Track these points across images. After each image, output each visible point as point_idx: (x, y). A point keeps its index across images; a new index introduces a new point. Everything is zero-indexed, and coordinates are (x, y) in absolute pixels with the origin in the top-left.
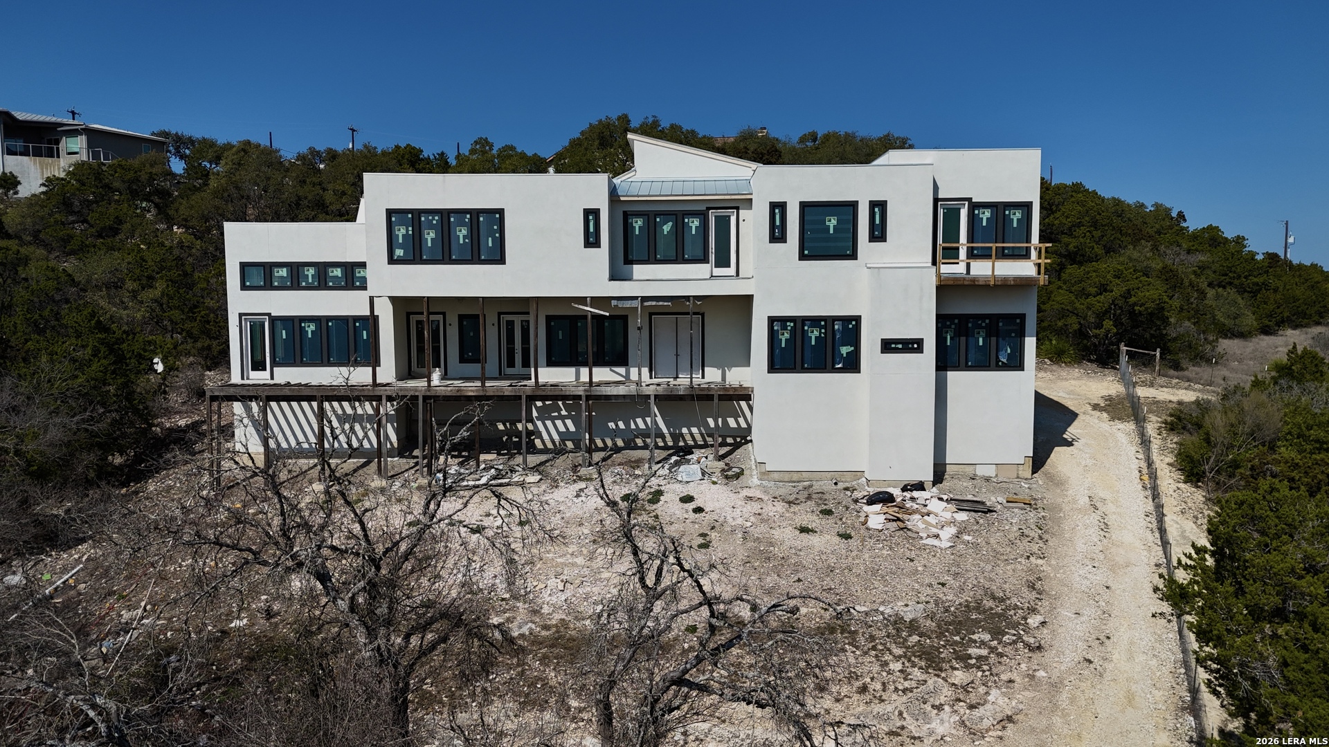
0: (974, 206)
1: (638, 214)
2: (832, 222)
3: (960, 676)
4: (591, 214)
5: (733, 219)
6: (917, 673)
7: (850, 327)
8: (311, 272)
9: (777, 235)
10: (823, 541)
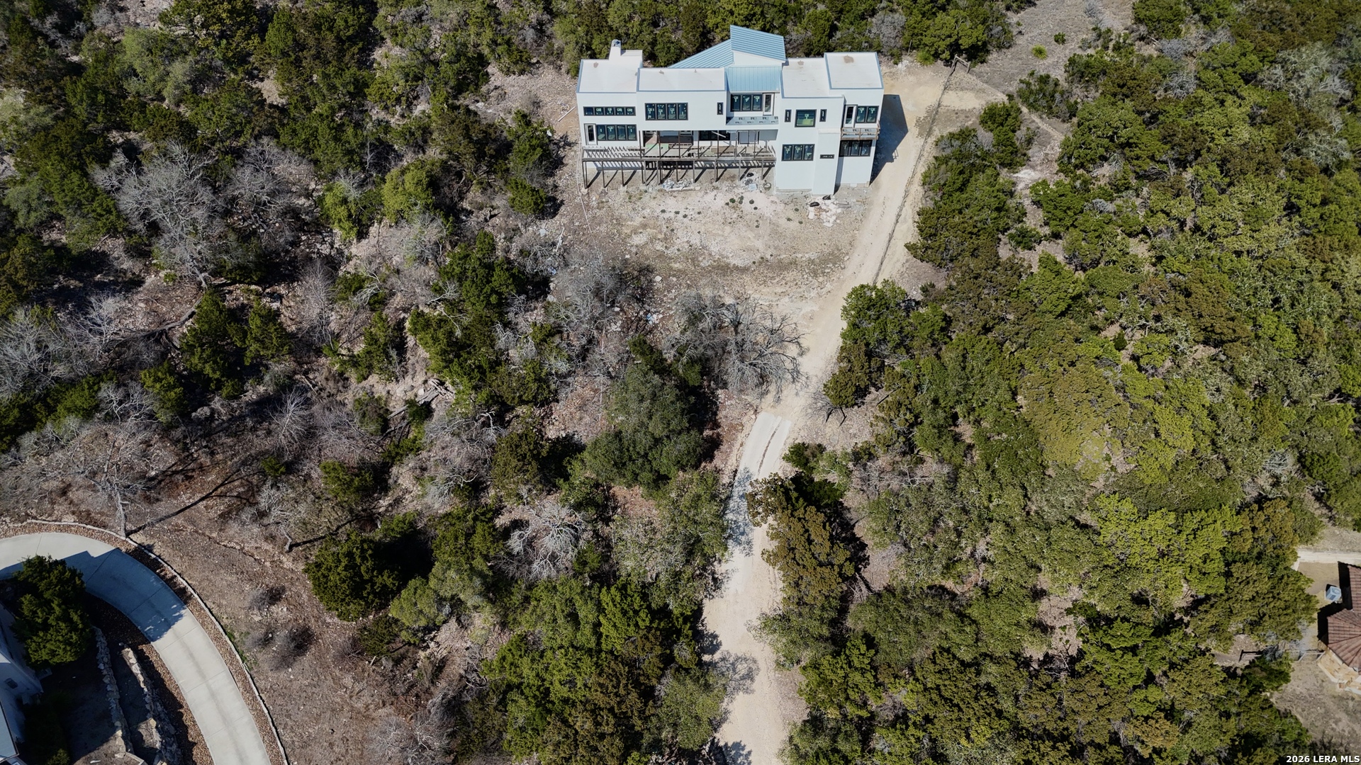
2: (807, 116)
3: (821, 279)
4: (720, 105)
6: (810, 279)
7: (811, 148)
8: (610, 110)
9: (788, 119)
10: (794, 225)
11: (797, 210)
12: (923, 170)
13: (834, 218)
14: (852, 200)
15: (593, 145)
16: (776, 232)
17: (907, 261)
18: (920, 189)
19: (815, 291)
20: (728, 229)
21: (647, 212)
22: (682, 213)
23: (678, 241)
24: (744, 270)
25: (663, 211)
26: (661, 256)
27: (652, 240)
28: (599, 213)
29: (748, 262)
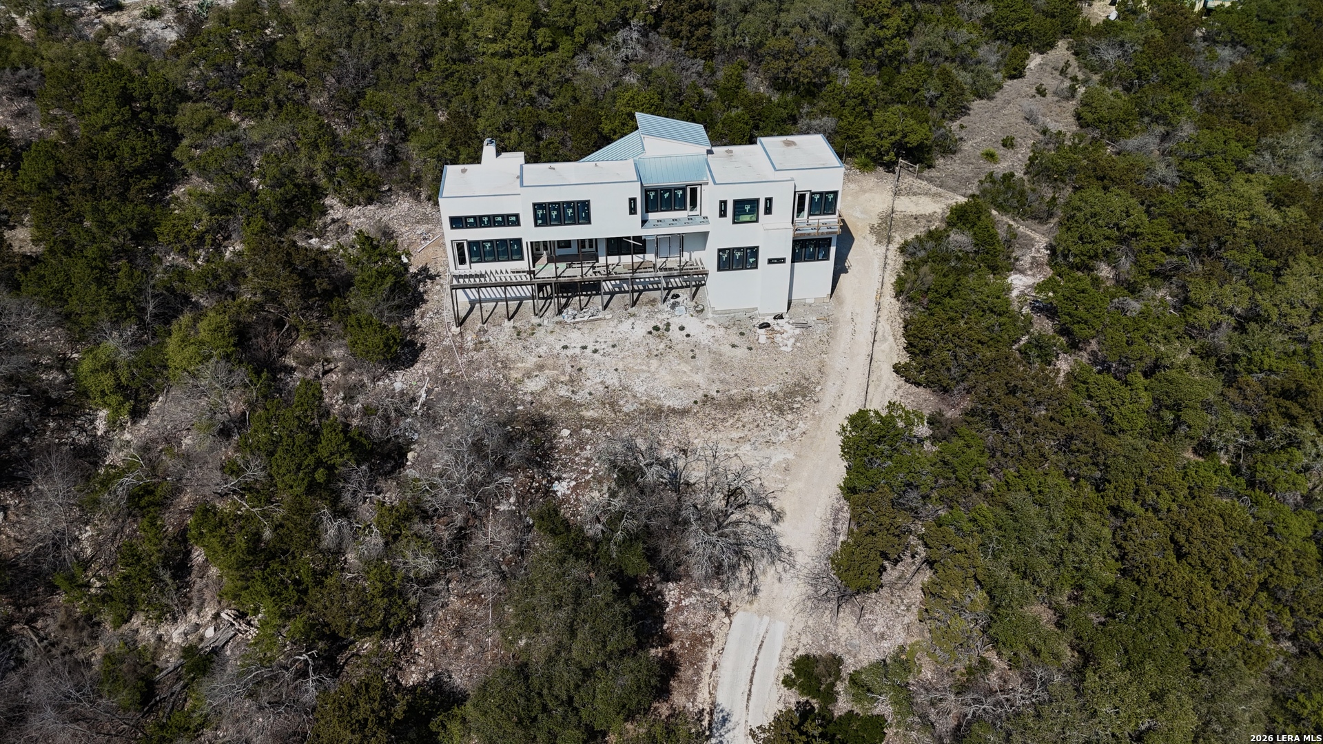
0: (812, 194)
1: (652, 191)
2: (748, 207)
3: (790, 417)
6: (775, 417)
7: (754, 251)
8: (486, 219)
9: (723, 213)
10: (741, 352)
11: (742, 334)
12: (893, 280)
13: (792, 340)
14: (811, 319)
15: (464, 269)
16: (718, 362)
17: (899, 387)
18: (894, 301)
19: (784, 433)
20: (654, 363)
21: (542, 350)
22: (591, 347)
23: (589, 383)
24: (684, 412)
25: (565, 347)
26: (567, 403)
27: (553, 383)
28: (476, 356)
29: (687, 403)
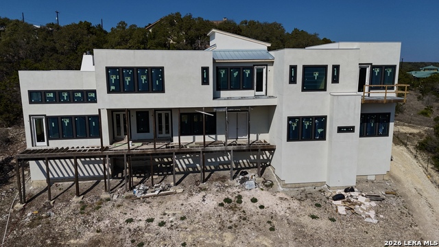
0: (373, 67)
1: (223, 68)
2: (316, 75)
4: (205, 70)
5: (264, 70)
7: (321, 121)
8: (66, 94)
9: (293, 80)
10: (323, 223)
11: (318, 206)
13: (373, 212)
15: (41, 145)
21: (104, 224)
22: (158, 220)
25: (130, 221)
28: (28, 232)
